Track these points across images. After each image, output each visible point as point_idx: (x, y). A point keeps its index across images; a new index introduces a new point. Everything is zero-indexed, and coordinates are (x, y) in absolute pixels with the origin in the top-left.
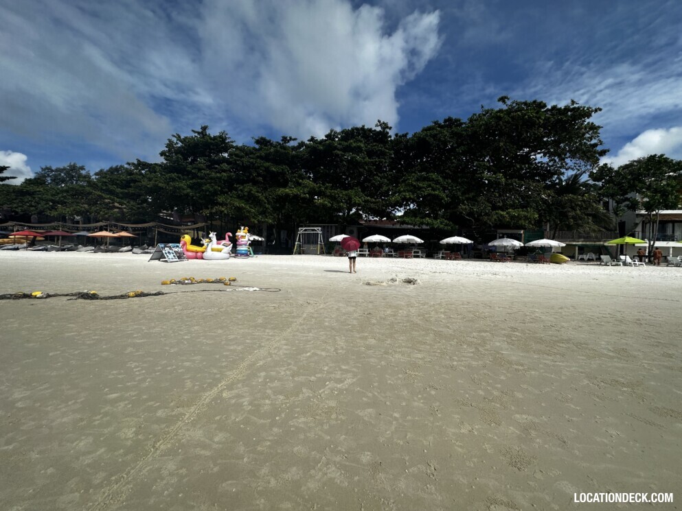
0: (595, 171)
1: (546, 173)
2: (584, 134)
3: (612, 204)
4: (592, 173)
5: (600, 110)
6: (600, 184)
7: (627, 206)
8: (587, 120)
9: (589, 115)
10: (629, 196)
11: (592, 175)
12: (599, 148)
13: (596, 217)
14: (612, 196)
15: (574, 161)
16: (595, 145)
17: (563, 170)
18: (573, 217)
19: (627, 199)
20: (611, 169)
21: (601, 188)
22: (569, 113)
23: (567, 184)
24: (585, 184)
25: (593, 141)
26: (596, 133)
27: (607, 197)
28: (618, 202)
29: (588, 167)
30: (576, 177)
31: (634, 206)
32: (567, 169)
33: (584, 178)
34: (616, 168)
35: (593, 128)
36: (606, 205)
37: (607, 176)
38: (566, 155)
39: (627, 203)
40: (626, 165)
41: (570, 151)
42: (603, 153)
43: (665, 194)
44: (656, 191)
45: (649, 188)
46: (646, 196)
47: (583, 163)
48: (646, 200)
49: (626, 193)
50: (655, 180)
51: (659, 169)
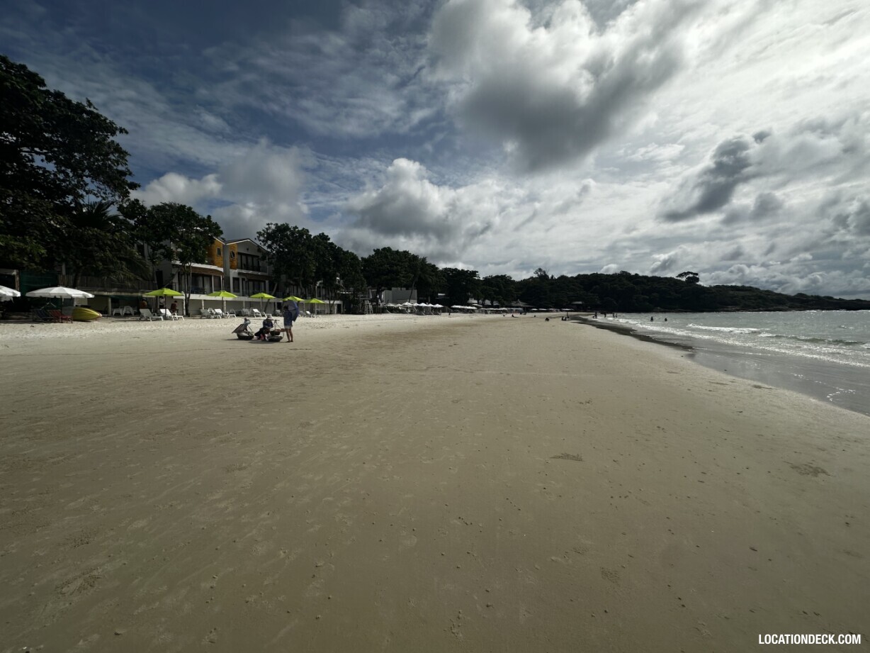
0: (125, 205)
1: (56, 190)
2: (107, 154)
3: (147, 250)
4: (121, 206)
5: (127, 132)
6: (132, 222)
7: (162, 254)
8: (111, 138)
9: (113, 134)
10: (163, 243)
11: (120, 208)
12: (129, 179)
13: (132, 264)
14: (148, 240)
15: (96, 184)
16: (123, 173)
17: (81, 192)
18: (101, 260)
19: (162, 247)
20: (142, 208)
21: (133, 228)
22: (85, 116)
23: (89, 212)
24: (114, 219)
25: (120, 168)
26: (123, 158)
27: (142, 240)
28: (154, 248)
29: (117, 198)
30: (101, 207)
31: (169, 255)
32: (88, 193)
33: (113, 211)
34: (149, 208)
35: (118, 149)
36: (141, 249)
37: (140, 214)
38: (84, 171)
39: (163, 250)
40: (159, 206)
41: (91, 169)
42: (134, 186)
43: (195, 249)
44: (188, 243)
45: (181, 238)
46: (180, 247)
47: (109, 191)
48: (180, 250)
49: (159, 240)
50: (186, 232)
51: (188, 221)
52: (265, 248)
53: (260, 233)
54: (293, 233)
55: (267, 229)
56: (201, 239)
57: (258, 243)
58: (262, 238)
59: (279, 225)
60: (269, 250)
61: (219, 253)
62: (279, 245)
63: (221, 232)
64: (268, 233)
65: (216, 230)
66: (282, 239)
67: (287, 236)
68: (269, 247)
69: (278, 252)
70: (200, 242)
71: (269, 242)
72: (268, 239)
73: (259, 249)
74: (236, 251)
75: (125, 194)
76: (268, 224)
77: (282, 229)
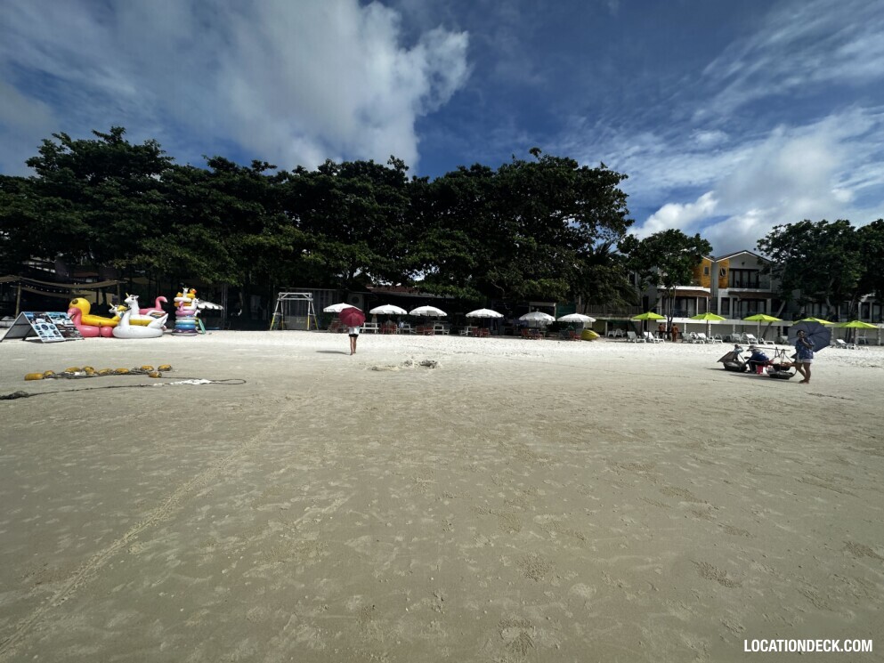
0: (622, 242)
1: (579, 240)
2: (612, 201)
3: (638, 278)
4: (619, 243)
5: (627, 177)
6: (627, 255)
7: (650, 280)
8: (616, 187)
9: (617, 182)
10: (651, 270)
11: (619, 246)
12: (626, 218)
13: (626, 293)
14: (637, 269)
15: (603, 229)
16: (622, 214)
17: (594, 238)
18: (603, 290)
19: (650, 273)
20: (636, 241)
21: (628, 260)
22: (599, 177)
23: (597, 253)
24: (614, 255)
25: (621, 210)
26: (624, 201)
27: (633, 269)
28: (642, 276)
29: (617, 237)
30: (606, 246)
31: (655, 281)
32: (597, 238)
33: (613, 248)
34: (641, 241)
35: (621, 195)
36: (632, 278)
37: (633, 247)
38: (596, 222)
39: (650, 277)
40: (650, 238)
41: (600, 218)
42: (629, 223)
43: (680, 270)
44: (673, 266)
45: (668, 263)
46: (665, 271)
47: (612, 232)
48: (666, 275)
49: (649, 267)
50: (673, 256)
51: (676, 244)
52: (769, 258)
53: (762, 242)
54: (817, 231)
55: (773, 234)
56: (687, 259)
57: (758, 253)
58: (764, 247)
59: (793, 224)
60: (775, 260)
61: (707, 273)
62: (793, 253)
63: (711, 249)
64: (774, 239)
65: (704, 247)
66: (797, 243)
67: (806, 237)
68: (776, 255)
69: (788, 261)
70: (686, 263)
71: (776, 250)
72: (774, 246)
73: (760, 260)
74: (727, 268)
75: (623, 231)
76: (776, 227)
77: (798, 231)
